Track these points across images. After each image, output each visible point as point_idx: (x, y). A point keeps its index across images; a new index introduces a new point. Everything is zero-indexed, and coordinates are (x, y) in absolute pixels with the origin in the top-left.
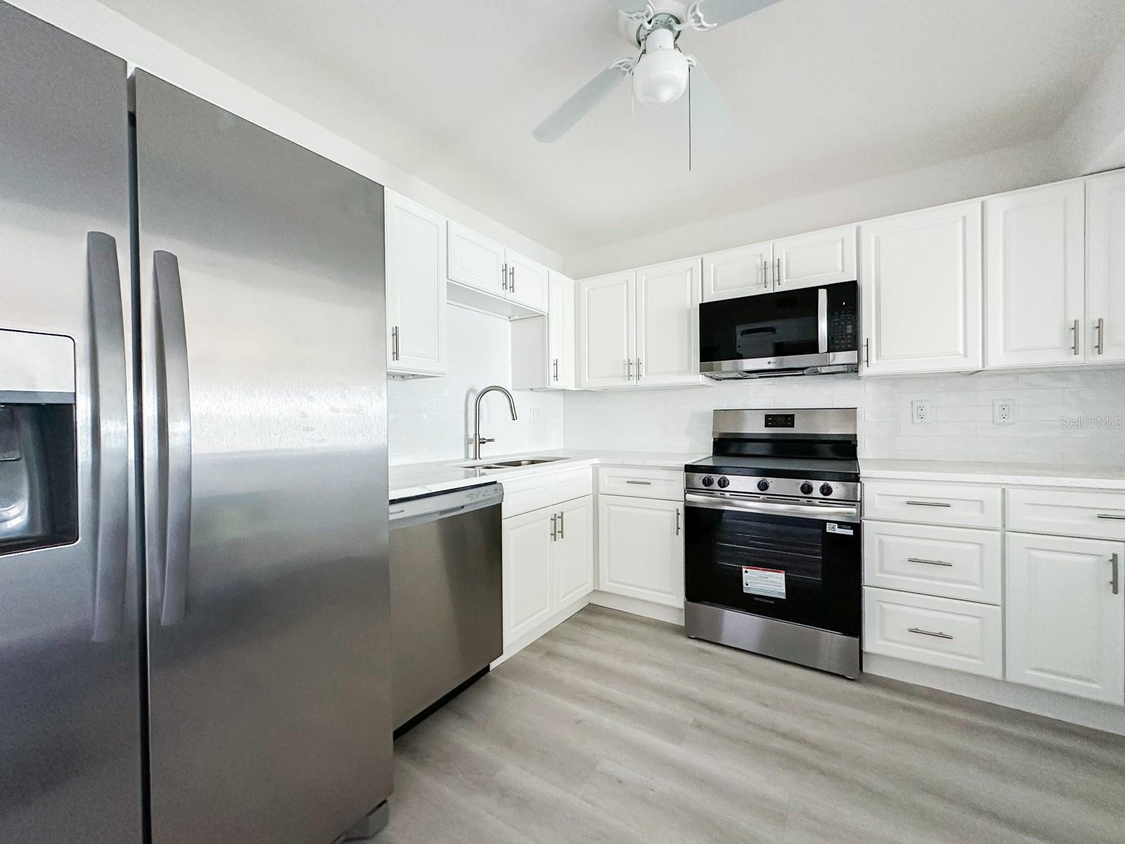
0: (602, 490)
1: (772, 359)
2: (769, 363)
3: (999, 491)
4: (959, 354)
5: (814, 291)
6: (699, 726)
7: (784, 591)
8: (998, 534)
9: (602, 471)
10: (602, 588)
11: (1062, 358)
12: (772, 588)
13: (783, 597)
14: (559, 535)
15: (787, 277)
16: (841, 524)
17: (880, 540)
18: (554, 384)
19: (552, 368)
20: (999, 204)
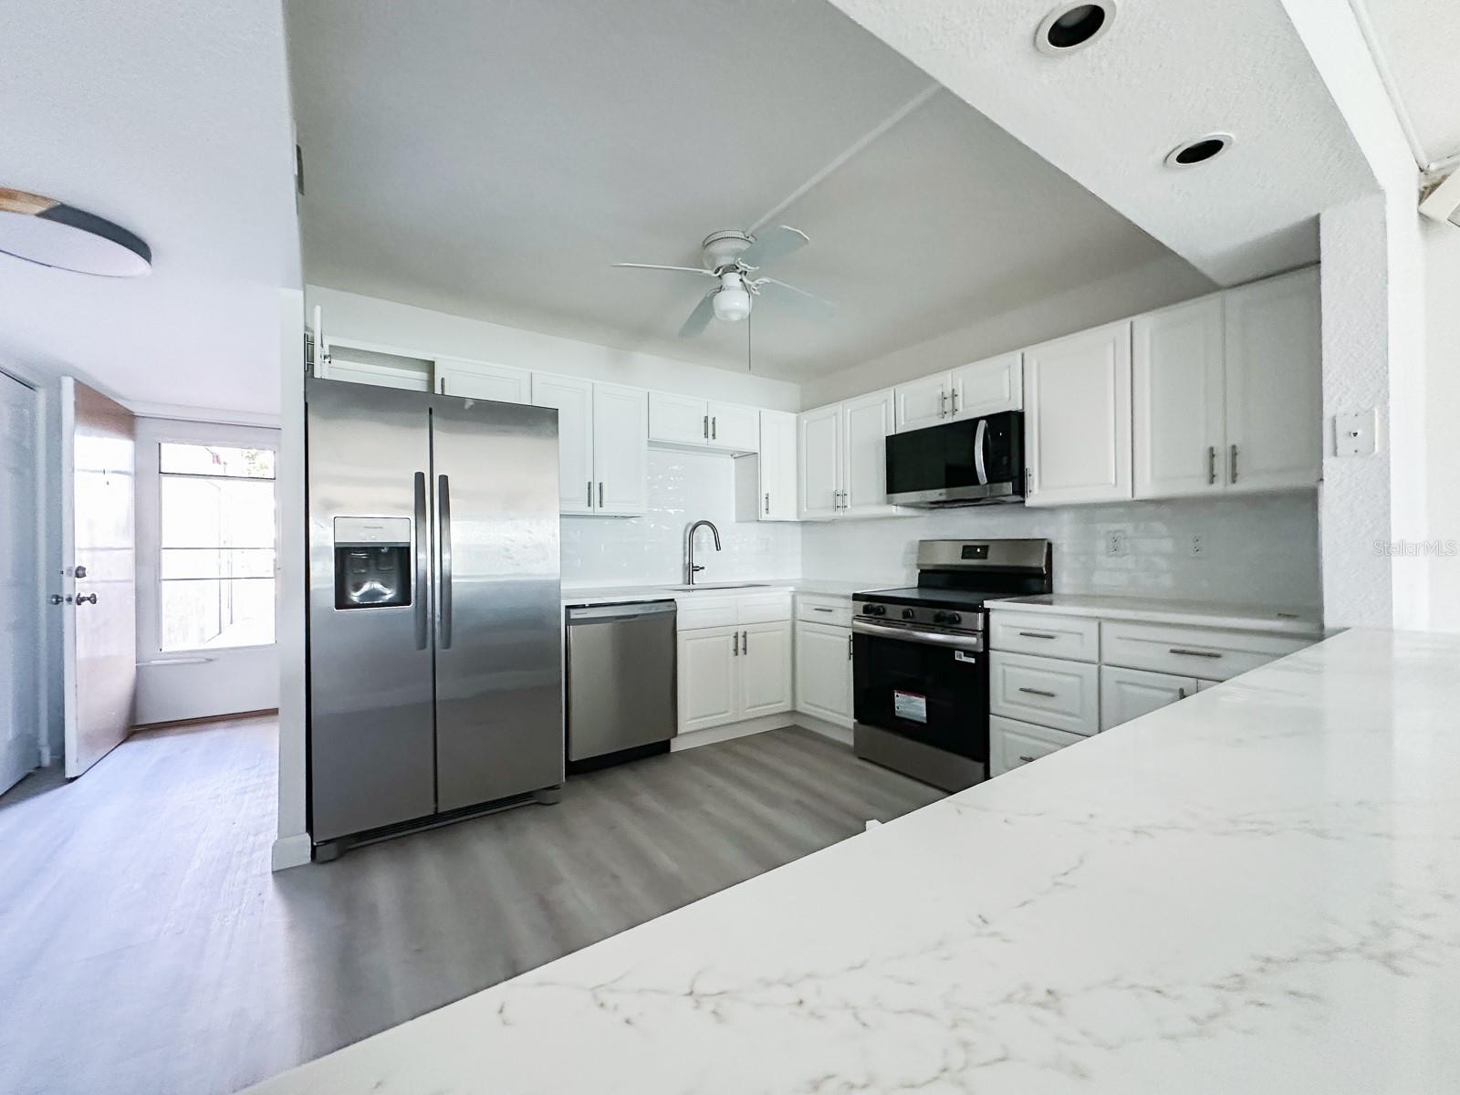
0: (799, 616)
1: (943, 491)
2: (941, 494)
3: (1095, 625)
4: (1111, 483)
5: (975, 421)
6: (798, 803)
7: (925, 715)
8: (1096, 667)
9: (799, 598)
10: (799, 709)
11: (1199, 487)
12: (912, 711)
13: (925, 721)
14: (740, 651)
15: (964, 406)
16: (968, 653)
17: (1004, 671)
18: (764, 516)
19: (764, 500)
20: (1146, 323)
